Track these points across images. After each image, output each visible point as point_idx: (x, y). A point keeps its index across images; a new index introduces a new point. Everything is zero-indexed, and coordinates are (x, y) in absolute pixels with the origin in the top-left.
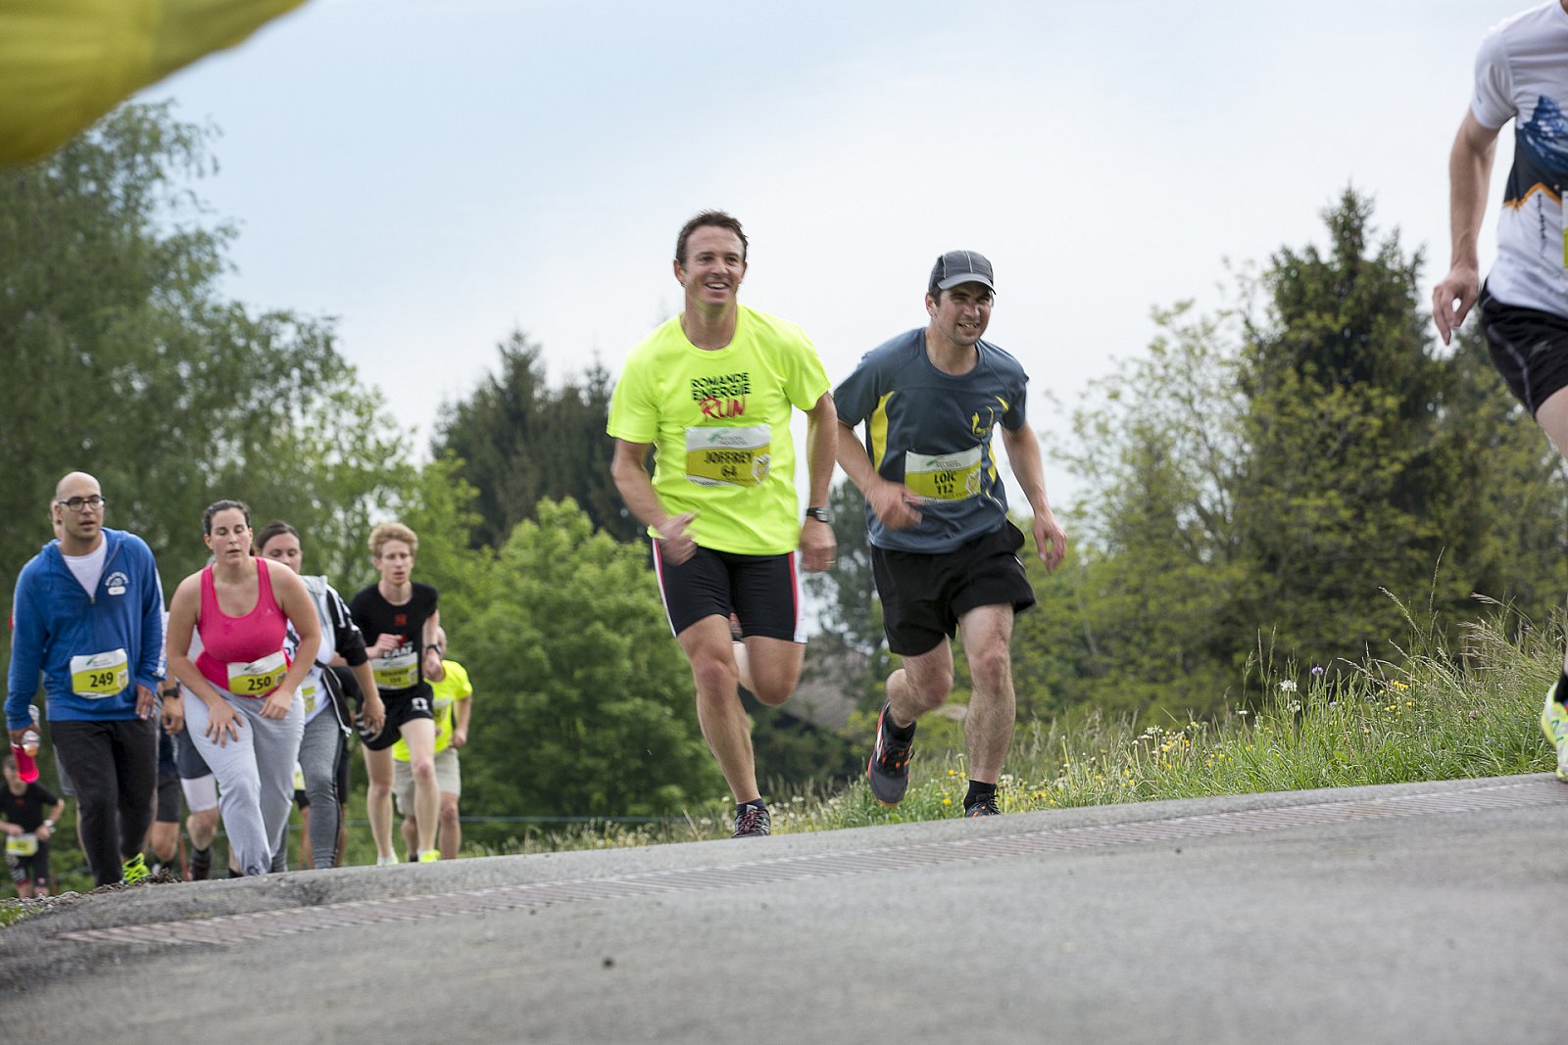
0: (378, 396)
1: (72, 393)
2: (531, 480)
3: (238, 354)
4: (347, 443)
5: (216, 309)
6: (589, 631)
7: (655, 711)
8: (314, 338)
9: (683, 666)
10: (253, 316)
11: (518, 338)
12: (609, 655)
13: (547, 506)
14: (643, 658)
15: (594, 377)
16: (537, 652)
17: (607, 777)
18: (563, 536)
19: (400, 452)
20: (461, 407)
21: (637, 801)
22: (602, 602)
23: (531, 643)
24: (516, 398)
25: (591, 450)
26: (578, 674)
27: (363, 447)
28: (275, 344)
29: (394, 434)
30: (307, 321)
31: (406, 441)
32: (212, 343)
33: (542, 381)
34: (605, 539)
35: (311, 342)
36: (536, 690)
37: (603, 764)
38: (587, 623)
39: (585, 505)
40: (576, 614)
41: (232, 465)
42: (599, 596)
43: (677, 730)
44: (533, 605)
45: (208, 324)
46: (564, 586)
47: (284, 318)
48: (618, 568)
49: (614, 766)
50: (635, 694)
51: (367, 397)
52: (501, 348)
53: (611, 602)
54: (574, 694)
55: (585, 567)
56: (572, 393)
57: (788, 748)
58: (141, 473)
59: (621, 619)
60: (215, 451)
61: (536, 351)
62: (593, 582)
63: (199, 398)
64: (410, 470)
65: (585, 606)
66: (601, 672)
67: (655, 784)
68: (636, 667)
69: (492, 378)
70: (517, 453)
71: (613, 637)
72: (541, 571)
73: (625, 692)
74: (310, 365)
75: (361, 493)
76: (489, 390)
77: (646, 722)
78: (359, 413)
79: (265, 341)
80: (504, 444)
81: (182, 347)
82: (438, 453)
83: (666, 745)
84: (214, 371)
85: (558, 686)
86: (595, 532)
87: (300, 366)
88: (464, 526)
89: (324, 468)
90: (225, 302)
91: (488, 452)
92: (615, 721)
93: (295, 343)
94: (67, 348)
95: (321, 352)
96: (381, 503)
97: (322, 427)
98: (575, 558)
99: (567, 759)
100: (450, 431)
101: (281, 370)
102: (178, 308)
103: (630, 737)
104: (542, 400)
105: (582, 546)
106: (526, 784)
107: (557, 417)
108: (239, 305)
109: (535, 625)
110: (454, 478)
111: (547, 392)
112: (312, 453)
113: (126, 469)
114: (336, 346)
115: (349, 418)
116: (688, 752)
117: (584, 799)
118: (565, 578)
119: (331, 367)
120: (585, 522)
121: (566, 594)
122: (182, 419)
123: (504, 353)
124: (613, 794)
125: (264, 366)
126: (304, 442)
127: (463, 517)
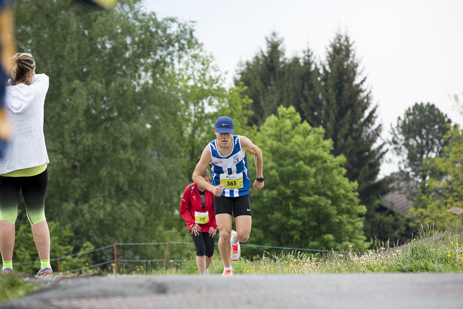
0: (212, 57)
1: (79, 47)
2: (276, 98)
3: (152, 35)
4: (197, 75)
5: (144, 15)
6: (297, 165)
7: (324, 202)
8: (185, 30)
9: (337, 183)
10: (160, 19)
11: (274, 34)
12: (305, 176)
13: (282, 109)
14: (320, 178)
15: (307, 54)
16: (273, 172)
17: (301, 228)
18: (288, 123)
19: (220, 82)
20: (248, 64)
21: (313, 240)
22: (304, 152)
23: (272, 168)
24: (272, 61)
25: (303, 86)
26: (292, 183)
27: (204, 78)
28: (169, 31)
29: (217, 74)
30: (183, 22)
31: (222, 77)
32: (141, 29)
33: (283, 54)
34: (306, 125)
35: (184, 31)
36: (272, 189)
37: (300, 223)
38: (296, 161)
39: (299, 110)
40: (292, 157)
41: (147, 83)
42: (302, 150)
43: (333, 210)
44: (274, 152)
45: (140, 21)
46: (287, 145)
47: (173, 20)
48: (311, 138)
49: (304, 224)
50: (315, 193)
51: (207, 57)
52: (267, 38)
53: (307, 153)
54: (289, 192)
55: (296, 136)
56: (296, 60)
57: (381, 220)
58: (108, 84)
59: (312, 160)
60: (140, 76)
61: (281, 41)
62: (300, 144)
63: (134, 53)
64: (223, 90)
65: (296, 154)
66: (301, 183)
67: (321, 233)
68: (316, 182)
69: (262, 51)
70: (270, 85)
71: (308, 168)
72: (278, 137)
73: (311, 192)
74: (183, 41)
75: (202, 99)
76: (260, 57)
77: (320, 205)
78: (203, 64)
79: (164, 30)
80: (265, 81)
81: (128, 30)
82: (237, 83)
83: (328, 216)
84: (141, 41)
85: (282, 188)
86: (302, 122)
87: (178, 41)
88: (246, 115)
89: (187, 87)
90: (148, 12)
91: (258, 84)
92: (306, 205)
93: (177, 32)
94: (78, 27)
95: (188, 36)
96: (210, 103)
97: (187, 69)
98: (293, 132)
99: (284, 219)
100: (242, 74)
101: (170, 43)
102: (127, 13)
103: (312, 212)
104: (283, 62)
105: (296, 127)
106: (266, 229)
107: (289, 70)
108: (154, 14)
109: (274, 161)
110: (243, 94)
111: (285, 59)
112: (182, 80)
113: (101, 82)
114: (195, 34)
115: (199, 66)
116: (337, 220)
117: (292, 238)
118: (288, 141)
119: (192, 43)
120: (298, 117)
121: (288, 148)
122: (126, 61)
123: (268, 41)
124: (303, 236)
125: (163, 41)
126: (179, 75)
127: (245, 112)
